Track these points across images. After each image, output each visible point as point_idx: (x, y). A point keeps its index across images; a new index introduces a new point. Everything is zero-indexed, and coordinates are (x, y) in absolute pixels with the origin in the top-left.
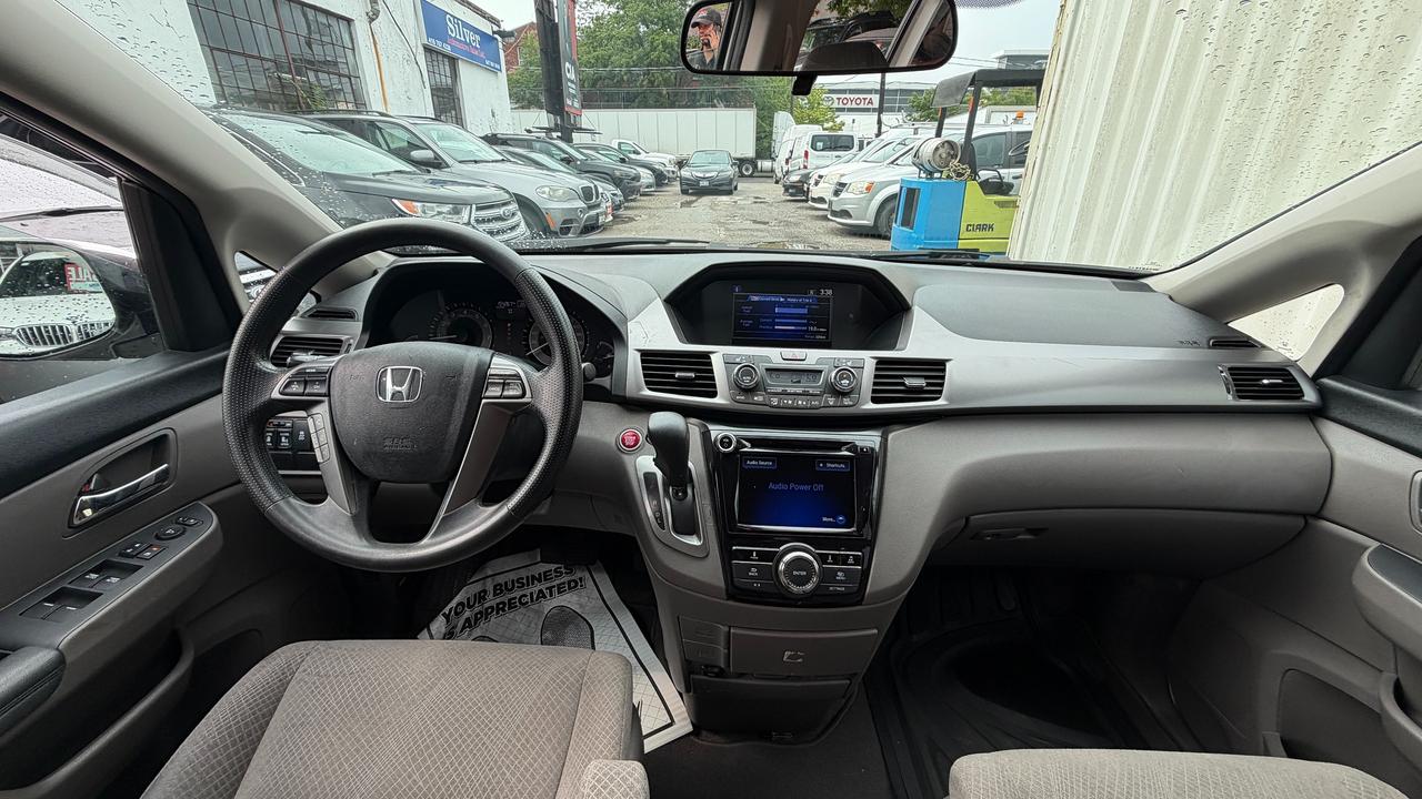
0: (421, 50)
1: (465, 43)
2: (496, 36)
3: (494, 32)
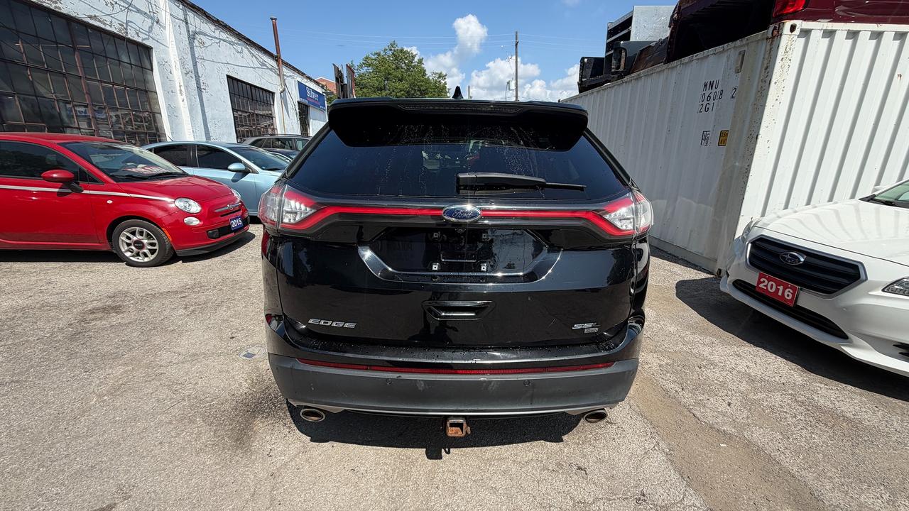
0: (297, 104)
1: (313, 99)
3: (323, 93)
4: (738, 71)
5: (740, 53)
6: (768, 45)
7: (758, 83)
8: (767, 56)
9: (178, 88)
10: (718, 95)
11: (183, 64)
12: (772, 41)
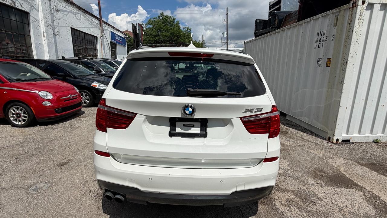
0: (110, 42)
1: (119, 40)
2: (125, 38)
3: (125, 37)
4: (335, 26)
5: (336, 16)
6: (351, 11)
7: (346, 32)
8: (350, 18)
9: (43, 34)
10: (325, 39)
11: (46, 22)
12: (353, 9)
